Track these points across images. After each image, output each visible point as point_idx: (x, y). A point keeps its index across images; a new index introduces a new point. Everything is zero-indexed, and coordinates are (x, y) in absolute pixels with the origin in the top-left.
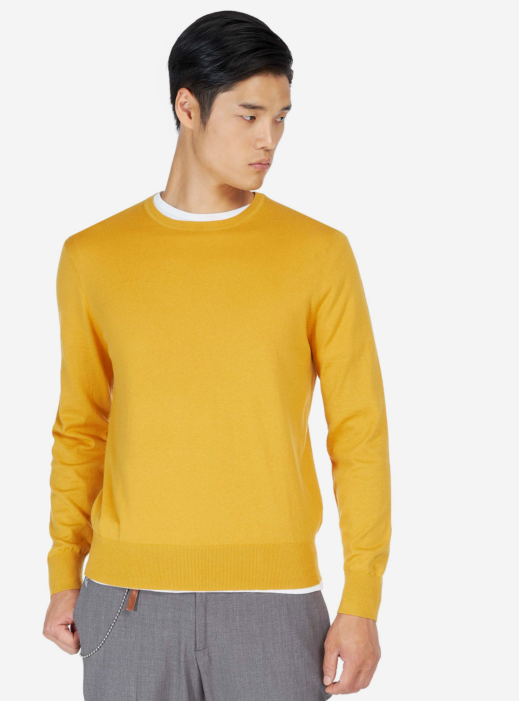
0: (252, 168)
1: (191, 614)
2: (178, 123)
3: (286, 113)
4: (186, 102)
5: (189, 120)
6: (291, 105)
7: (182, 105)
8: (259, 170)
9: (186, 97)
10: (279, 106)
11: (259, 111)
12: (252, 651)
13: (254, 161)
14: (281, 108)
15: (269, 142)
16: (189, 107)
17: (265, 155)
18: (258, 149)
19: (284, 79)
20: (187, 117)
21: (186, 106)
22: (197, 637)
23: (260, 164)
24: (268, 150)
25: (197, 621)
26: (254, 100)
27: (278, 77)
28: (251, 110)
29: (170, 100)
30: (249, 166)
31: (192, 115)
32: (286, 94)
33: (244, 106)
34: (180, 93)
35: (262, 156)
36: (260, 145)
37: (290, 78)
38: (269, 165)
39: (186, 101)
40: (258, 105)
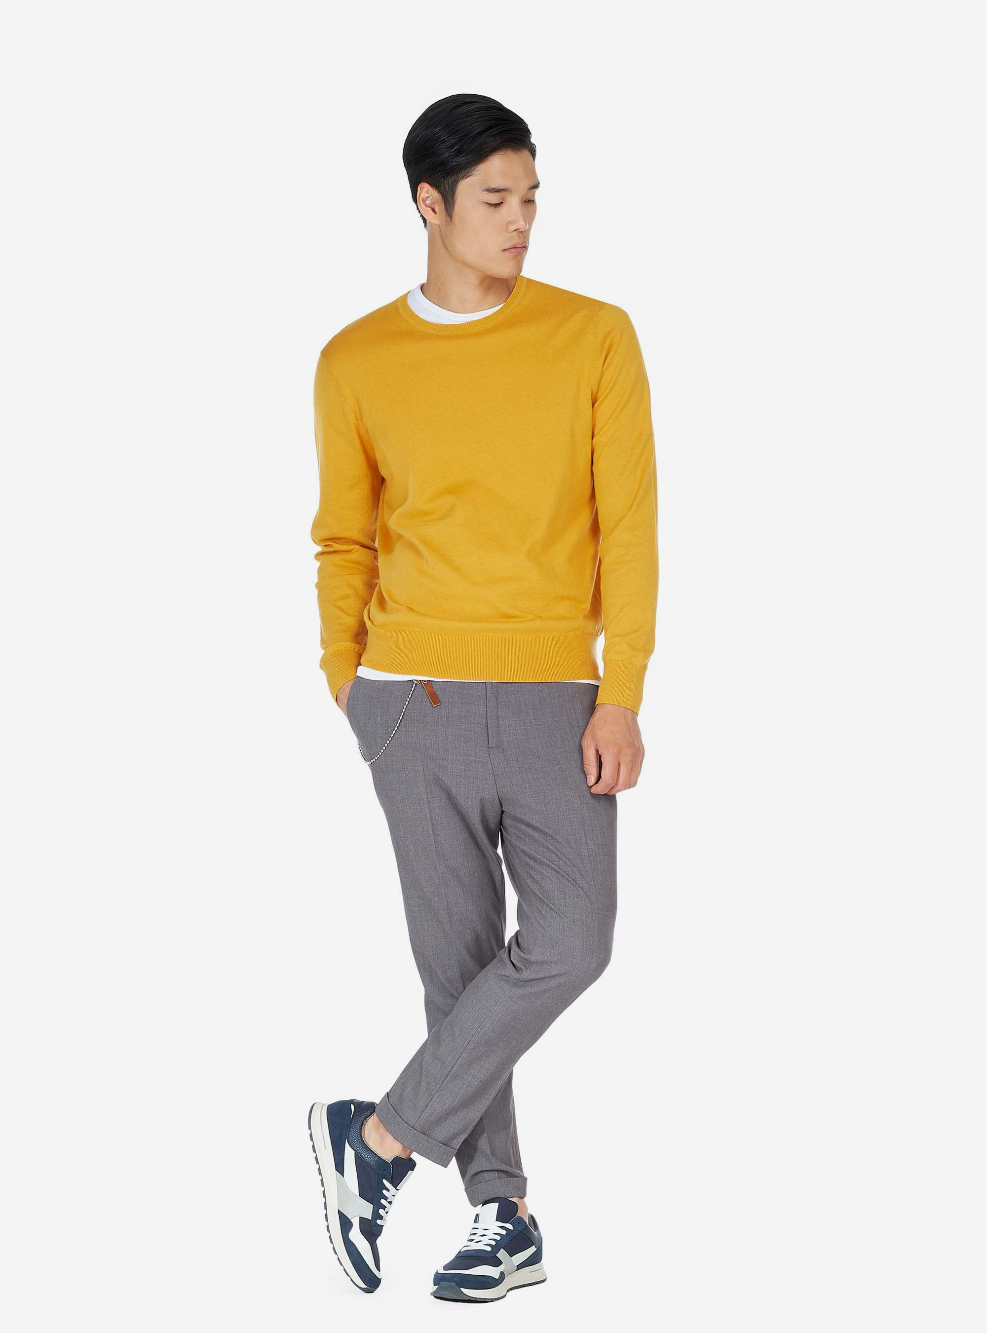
0: (507, 254)
1: (482, 707)
2: (425, 221)
3: (535, 192)
4: (428, 197)
5: (435, 215)
6: (539, 183)
7: (424, 201)
8: (515, 255)
9: (427, 192)
10: (524, 185)
11: (504, 194)
12: (551, 745)
13: (507, 246)
14: (528, 187)
15: (521, 224)
16: (433, 201)
17: (519, 237)
18: (511, 232)
19: (526, 153)
20: (432, 212)
21: (428, 202)
22: (489, 731)
23: (514, 248)
24: (521, 232)
25: (488, 713)
26: (497, 183)
27: (518, 152)
28: (495, 193)
29: (411, 199)
30: (504, 252)
31: (436, 210)
32: (531, 172)
33: (487, 190)
34: (420, 189)
35: (516, 240)
36: (512, 228)
37: (533, 153)
38: (525, 248)
39: (427, 195)
40: (502, 188)
